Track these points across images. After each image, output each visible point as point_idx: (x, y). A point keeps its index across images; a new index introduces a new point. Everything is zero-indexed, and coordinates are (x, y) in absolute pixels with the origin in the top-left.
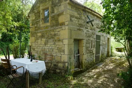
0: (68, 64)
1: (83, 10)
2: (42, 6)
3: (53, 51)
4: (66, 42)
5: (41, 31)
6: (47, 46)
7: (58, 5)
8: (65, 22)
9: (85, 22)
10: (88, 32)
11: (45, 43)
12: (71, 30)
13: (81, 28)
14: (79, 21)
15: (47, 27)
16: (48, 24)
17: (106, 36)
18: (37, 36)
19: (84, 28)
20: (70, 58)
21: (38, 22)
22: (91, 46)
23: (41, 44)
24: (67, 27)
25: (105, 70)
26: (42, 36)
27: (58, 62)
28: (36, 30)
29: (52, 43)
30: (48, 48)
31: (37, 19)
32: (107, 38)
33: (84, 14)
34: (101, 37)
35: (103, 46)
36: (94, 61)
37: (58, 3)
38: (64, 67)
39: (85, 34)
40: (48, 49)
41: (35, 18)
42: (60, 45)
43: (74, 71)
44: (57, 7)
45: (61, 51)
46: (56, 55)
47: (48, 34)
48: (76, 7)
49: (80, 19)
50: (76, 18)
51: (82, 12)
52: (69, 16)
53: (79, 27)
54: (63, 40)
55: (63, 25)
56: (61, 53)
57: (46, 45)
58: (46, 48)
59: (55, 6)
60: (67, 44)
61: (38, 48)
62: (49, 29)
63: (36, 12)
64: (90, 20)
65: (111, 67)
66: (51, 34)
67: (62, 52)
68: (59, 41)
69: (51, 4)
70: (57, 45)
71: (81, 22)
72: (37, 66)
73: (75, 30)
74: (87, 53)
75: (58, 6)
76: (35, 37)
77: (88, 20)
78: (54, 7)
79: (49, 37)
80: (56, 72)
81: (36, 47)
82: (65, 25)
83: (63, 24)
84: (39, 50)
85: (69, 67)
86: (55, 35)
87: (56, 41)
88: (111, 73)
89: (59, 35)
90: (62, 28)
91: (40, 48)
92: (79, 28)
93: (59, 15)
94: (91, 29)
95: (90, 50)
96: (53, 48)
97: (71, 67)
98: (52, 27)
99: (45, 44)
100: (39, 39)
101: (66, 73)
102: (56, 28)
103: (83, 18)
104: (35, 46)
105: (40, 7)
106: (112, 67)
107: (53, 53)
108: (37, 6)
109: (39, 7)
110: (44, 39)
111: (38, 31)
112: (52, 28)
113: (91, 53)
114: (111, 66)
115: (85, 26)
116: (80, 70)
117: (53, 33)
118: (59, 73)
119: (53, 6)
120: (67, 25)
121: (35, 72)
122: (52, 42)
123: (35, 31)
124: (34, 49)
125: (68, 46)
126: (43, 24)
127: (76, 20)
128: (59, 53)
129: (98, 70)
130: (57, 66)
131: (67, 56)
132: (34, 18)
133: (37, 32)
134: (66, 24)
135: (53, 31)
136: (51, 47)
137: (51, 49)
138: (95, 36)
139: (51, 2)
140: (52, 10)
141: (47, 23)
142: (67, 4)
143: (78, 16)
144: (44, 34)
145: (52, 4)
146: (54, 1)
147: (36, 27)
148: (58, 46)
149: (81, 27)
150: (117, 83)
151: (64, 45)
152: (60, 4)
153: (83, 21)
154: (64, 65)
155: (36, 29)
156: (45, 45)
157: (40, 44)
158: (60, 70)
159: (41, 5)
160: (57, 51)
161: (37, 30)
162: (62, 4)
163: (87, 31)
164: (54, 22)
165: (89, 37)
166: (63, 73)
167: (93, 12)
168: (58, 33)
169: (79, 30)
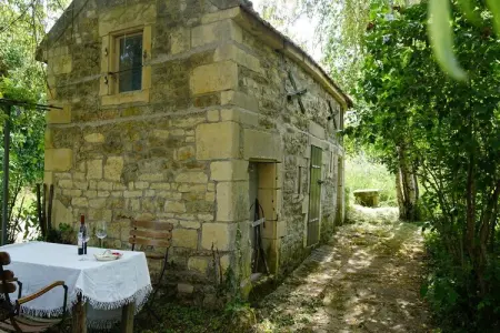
0: (233, 258)
1: (277, 51)
2: (110, 21)
3: (162, 206)
4: (223, 171)
5: (102, 123)
6: (135, 189)
7: (189, 22)
8: (220, 93)
9: (280, 96)
10: (290, 135)
11: (123, 176)
12: (241, 126)
13: (270, 119)
14: (263, 92)
15: (134, 108)
16: (140, 96)
17: (336, 152)
18: (82, 143)
19: (280, 118)
20: (239, 236)
21: (88, 84)
22: (297, 187)
23: (103, 179)
24: (227, 114)
25: (349, 274)
26: (111, 147)
27: (187, 254)
28: (76, 119)
29: (159, 176)
30: (140, 194)
31: (85, 74)
32: (337, 158)
33: (279, 65)
34: (324, 154)
35: (328, 187)
36: (305, 244)
37: (188, 15)
38: (211, 272)
39: (283, 143)
40: (136, 198)
41: (74, 69)
42: (193, 184)
43: (251, 286)
44: (181, 30)
45: (201, 206)
46: (179, 226)
47: (137, 137)
48: (255, 36)
49: (266, 82)
50: (257, 79)
51: (272, 56)
52: (235, 69)
53: (264, 113)
54: (208, 162)
55: (209, 102)
56: (200, 216)
57: (131, 185)
58: (126, 194)
59: (173, 25)
60: (229, 178)
61: (88, 194)
62: (144, 117)
63: (79, 41)
64: (295, 89)
65: (363, 262)
66: (152, 139)
67: (204, 212)
68: (192, 165)
69: (155, 15)
70: (180, 184)
71: (271, 95)
72: (118, 276)
73: (253, 127)
74: (286, 214)
75: (185, 27)
76: (71, 147)
77: (291, 91)
78: (166, 30)
79: (146, 151)
80: (177, 292)
81: (78, 192)
82: (218, 103)
83: (209, 99)
84: (96, 204)
85: (237, 272)
86: (172, 142)
87: (175, 166)
88: (374, 284)
89: (193, 144)
90: (203, 114)
91: (100, 194)
92: (264, 117)
93: (190, 63)
94: (299, 124)
95: (295, 201)
96: (163, 194)
97: (241, 271)
98: (157, 108)
99: (125, 179)
100: (92, 159)
101: (222, 295)
102: (177, 113)
103: (277, 80)
104: (74, 187)
105: (101, 24)
106: (367, 263)
107: (164, 215)
108: (84, 15)
109: (96, 21)
110: (120, 159)
111: (88, 124)
112: (159, 115)
113: (295, 212)
114: (364, 260)
115: (283, 112)
116: (266, 279)
117: (161, 134)
118: (190, 297)
119: (164, 23)
120: (229, 105)
121: (111, 300)
122: (160, 171)
123: (74, 125)
124: (68, 202)
125: (233, 190)
126: (113, 93)
127: (255, 85)
128: (192, 217)
129: (326, 276)
130: (183, 268)
131: (226, 225)
132: (68, 68)
133: (82, 125)
134: (223, 102)
135: (165, 127)
136: (151, 193)
137: (152, 199)
138: (309, 149)
139: (153, 7)
140: (158, 40)
141: (136, 92)
142: (230, 21)
143: (263, 71)
144: (118, 135)
145: (159, 17)
146: (168, 3)
147: (77, 107)
148: (185, 188)
149: (269, 114)
150: (411, 320)
151: (216, 182)
152: (195, 20)
153: (276, 93)
154: (214, 264)
155: (80, 113)
156: (126, 184)
157: (97, 181)
158: (193, 283)
159: (105, 16)
160: (182, 207)
161: (84, 119)
162: (206, 18)
163: (289, 130)
164: (168, 89)
165: (293, 152)
166: (210, 298)
167: (306, 62)
168: (185, 136)
169: (264, 127)
